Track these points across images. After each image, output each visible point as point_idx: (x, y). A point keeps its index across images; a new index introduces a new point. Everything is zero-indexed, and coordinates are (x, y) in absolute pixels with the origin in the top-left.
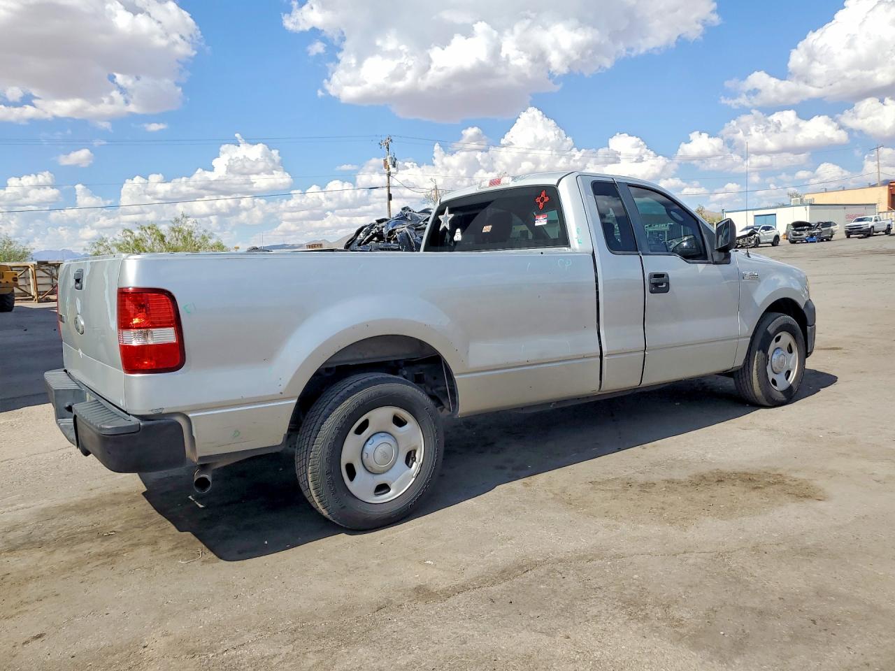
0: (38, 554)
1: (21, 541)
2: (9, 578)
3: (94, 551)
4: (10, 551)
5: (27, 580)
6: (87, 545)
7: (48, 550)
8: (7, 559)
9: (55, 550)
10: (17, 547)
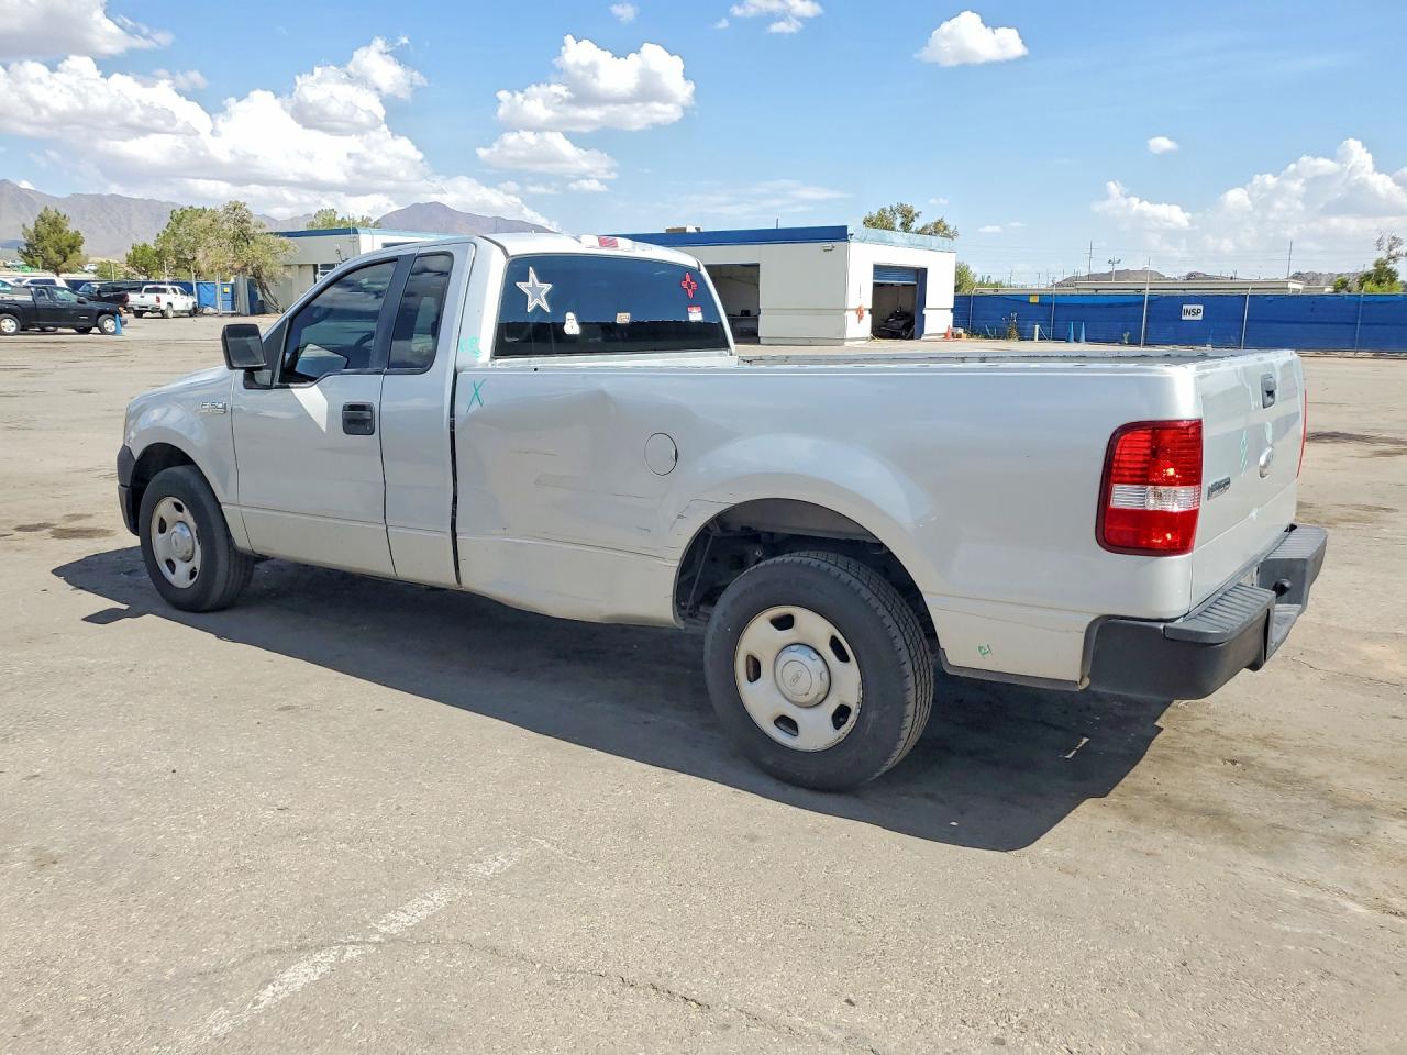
0: (1339, 784)
1: (1347, 813)
2: (1393, 775)
3: (1274, 754)
4: (1370, 808)
5: (1373, 763)
6: (1274, 764)
7: (1323, 782)
8: (1381, 797)
9: (1316, 778)
10: (1358, 808)
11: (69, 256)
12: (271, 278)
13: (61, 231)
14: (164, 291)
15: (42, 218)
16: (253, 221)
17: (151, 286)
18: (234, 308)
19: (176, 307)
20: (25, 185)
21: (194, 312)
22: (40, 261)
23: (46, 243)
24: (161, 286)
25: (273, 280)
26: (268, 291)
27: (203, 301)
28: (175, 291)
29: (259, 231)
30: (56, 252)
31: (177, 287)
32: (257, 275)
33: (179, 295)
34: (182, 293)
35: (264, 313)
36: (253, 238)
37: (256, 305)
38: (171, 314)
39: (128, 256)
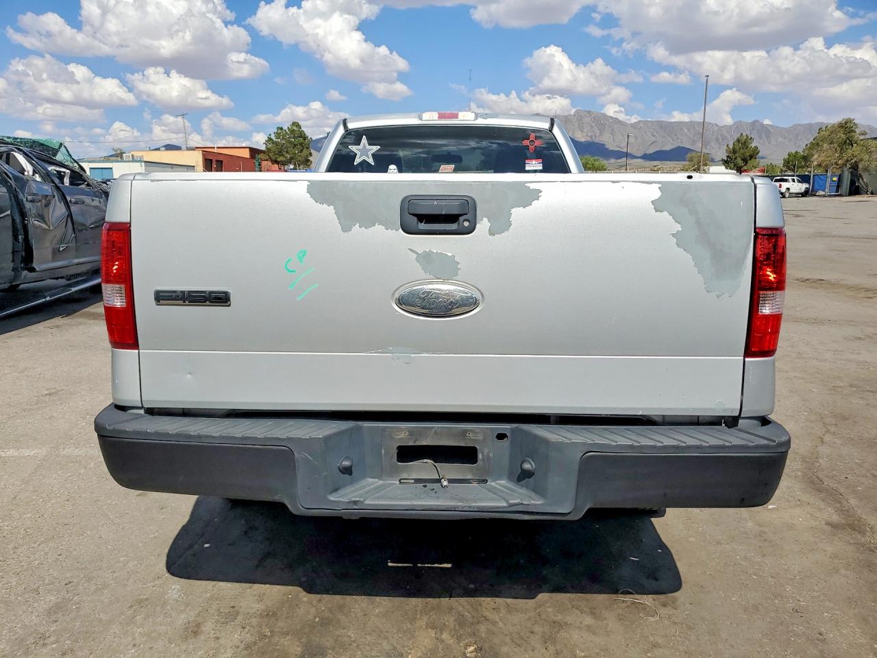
11: (749, 162)
12: (866, 169)
13: (747, 147)
14: (786, 181)
15: (738, 141)
16: (858, 131)
17: (779, 178)
18: (837, 191)
19: (791, 191)
20: (767, 122)
21: (805, 194)
22: (732, 166)
23: (737, 155)
24: (785, 178)
25: (868, 171)
26: (863, 179)
27: (816, 186)
28: (794, 180)
29: (862, 137)
30: (742, 160)
31: (795, 178)
32: (855, 167)
33: (796, 183)
34: (799, 181)
35: (858, 194)
36: (856, 143)
37: (853, 189)
38: (787, 195)
39: (784, 160)
